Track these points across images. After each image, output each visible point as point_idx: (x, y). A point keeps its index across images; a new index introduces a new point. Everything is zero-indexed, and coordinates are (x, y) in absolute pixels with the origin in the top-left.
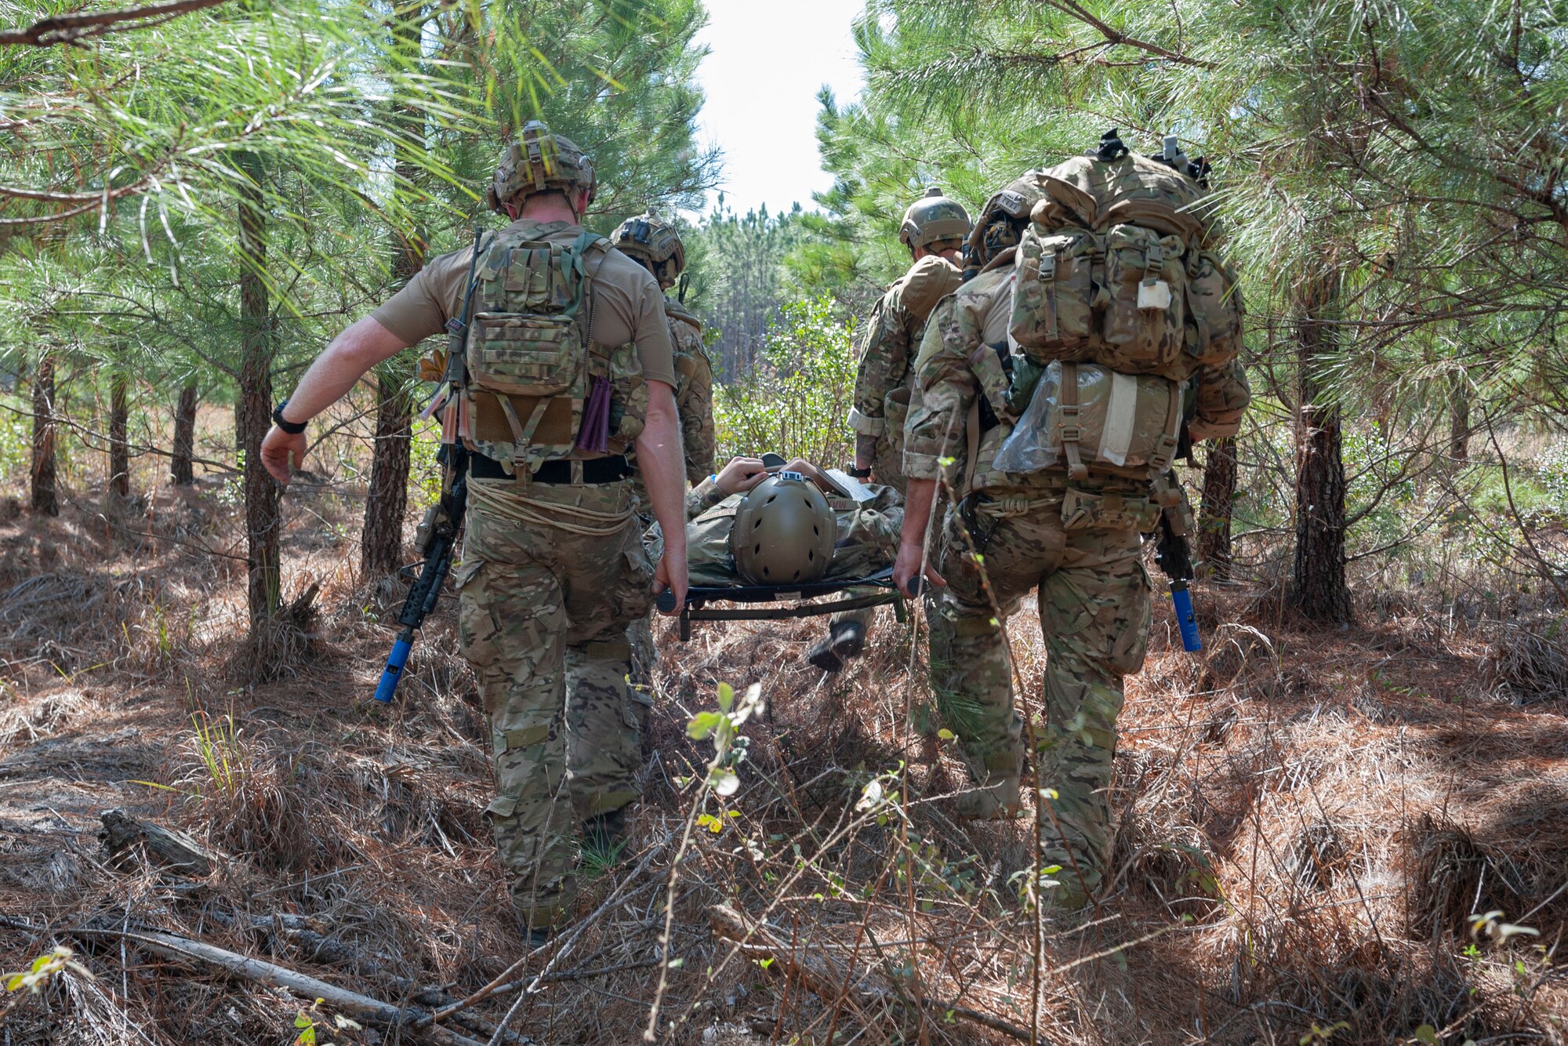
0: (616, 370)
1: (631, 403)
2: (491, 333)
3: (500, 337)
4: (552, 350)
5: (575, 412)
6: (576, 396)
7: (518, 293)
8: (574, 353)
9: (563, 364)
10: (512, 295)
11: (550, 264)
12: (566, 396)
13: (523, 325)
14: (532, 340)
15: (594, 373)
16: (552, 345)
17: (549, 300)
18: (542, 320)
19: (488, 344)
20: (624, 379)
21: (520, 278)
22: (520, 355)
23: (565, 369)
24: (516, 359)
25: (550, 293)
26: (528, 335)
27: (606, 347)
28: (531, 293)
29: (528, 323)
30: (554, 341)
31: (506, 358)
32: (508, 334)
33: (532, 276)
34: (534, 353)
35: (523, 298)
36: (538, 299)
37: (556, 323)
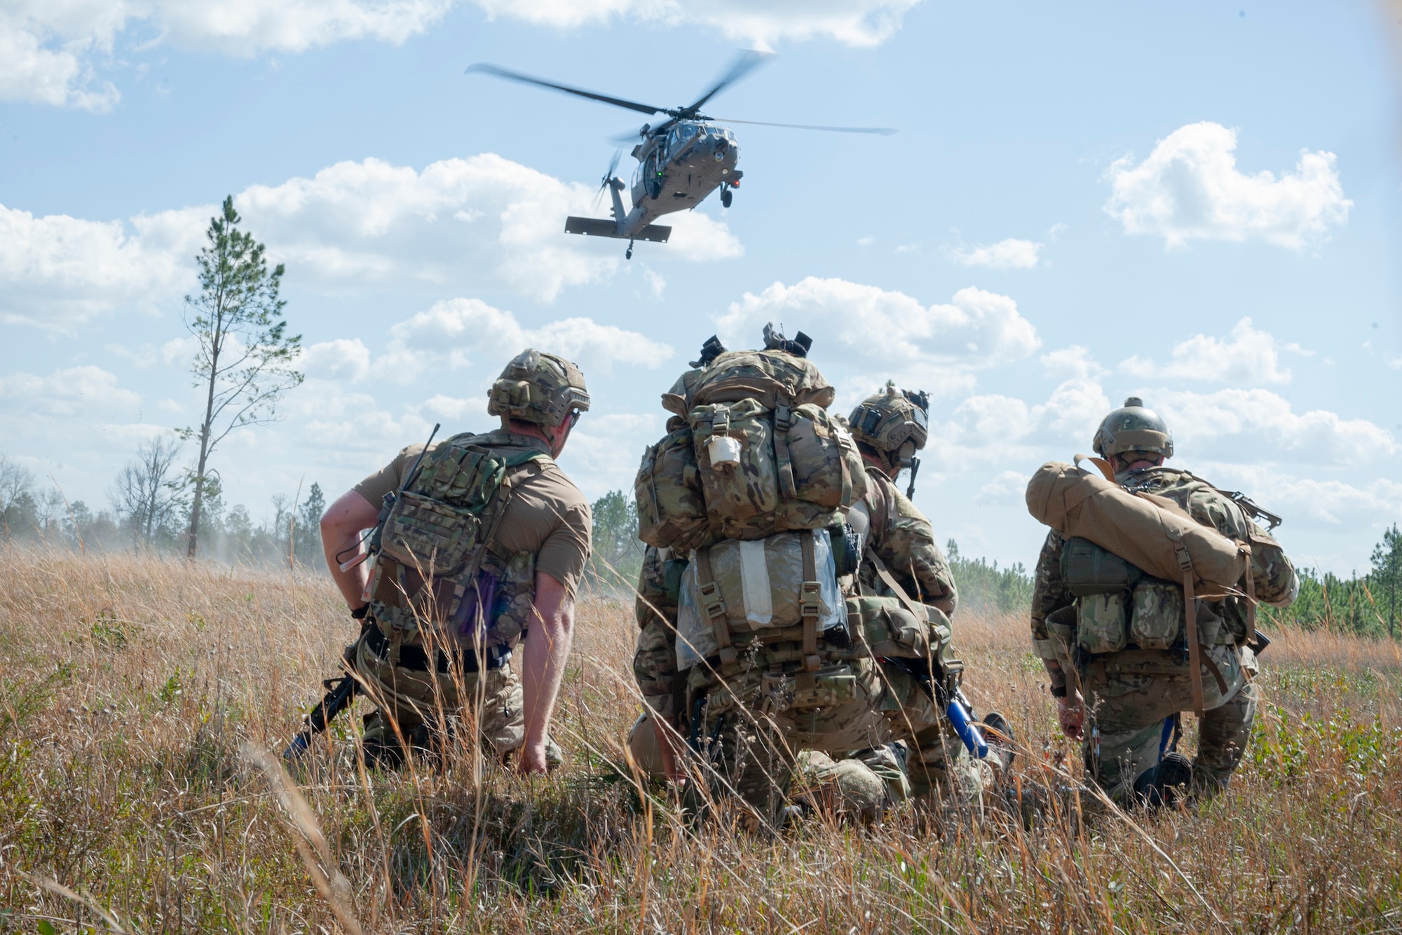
0: (510, 573)
1: (512, 605)
2: (408, 509)
3: (413, 514)
4: (446, 536)
5: (456, 597)
6: (460, 582)
7: (444, 483)
8: (464, 543)
9: (451, 550)
10: (439, 484)
11: (477, 466)
12: (452, 580)
13: (432, 510)
14: (435, 524)
15: (485, 568)
16: (447, 532)
17: (464, 495)
18: (448, 510)
19: (401, 518)
20: (514, 584)
21: (449, 472)
22: (421, 533)
23: (451, 555)
24: (416, 536)
25: (468, 490)
26: (432, 519)
27: (505, 550)
28: (453, 486)
29: (438, 510)
30: (449, 529)
31: (410, 533)
32: (419, 514)
33: (459, 473)
34: (431, 535)
35: (445, 488)
36: (457, 492)
37: (458, 514)
